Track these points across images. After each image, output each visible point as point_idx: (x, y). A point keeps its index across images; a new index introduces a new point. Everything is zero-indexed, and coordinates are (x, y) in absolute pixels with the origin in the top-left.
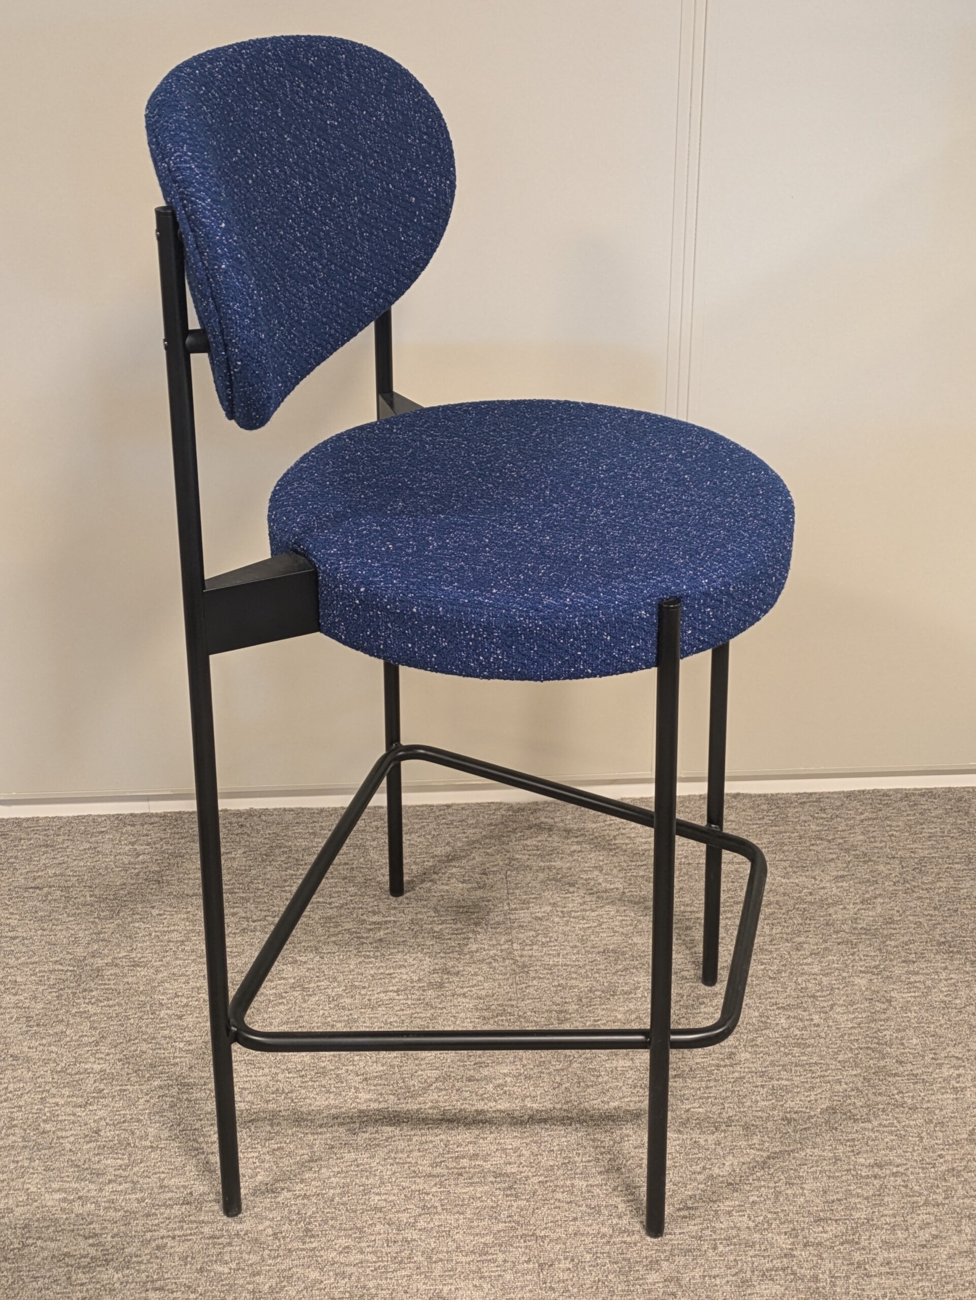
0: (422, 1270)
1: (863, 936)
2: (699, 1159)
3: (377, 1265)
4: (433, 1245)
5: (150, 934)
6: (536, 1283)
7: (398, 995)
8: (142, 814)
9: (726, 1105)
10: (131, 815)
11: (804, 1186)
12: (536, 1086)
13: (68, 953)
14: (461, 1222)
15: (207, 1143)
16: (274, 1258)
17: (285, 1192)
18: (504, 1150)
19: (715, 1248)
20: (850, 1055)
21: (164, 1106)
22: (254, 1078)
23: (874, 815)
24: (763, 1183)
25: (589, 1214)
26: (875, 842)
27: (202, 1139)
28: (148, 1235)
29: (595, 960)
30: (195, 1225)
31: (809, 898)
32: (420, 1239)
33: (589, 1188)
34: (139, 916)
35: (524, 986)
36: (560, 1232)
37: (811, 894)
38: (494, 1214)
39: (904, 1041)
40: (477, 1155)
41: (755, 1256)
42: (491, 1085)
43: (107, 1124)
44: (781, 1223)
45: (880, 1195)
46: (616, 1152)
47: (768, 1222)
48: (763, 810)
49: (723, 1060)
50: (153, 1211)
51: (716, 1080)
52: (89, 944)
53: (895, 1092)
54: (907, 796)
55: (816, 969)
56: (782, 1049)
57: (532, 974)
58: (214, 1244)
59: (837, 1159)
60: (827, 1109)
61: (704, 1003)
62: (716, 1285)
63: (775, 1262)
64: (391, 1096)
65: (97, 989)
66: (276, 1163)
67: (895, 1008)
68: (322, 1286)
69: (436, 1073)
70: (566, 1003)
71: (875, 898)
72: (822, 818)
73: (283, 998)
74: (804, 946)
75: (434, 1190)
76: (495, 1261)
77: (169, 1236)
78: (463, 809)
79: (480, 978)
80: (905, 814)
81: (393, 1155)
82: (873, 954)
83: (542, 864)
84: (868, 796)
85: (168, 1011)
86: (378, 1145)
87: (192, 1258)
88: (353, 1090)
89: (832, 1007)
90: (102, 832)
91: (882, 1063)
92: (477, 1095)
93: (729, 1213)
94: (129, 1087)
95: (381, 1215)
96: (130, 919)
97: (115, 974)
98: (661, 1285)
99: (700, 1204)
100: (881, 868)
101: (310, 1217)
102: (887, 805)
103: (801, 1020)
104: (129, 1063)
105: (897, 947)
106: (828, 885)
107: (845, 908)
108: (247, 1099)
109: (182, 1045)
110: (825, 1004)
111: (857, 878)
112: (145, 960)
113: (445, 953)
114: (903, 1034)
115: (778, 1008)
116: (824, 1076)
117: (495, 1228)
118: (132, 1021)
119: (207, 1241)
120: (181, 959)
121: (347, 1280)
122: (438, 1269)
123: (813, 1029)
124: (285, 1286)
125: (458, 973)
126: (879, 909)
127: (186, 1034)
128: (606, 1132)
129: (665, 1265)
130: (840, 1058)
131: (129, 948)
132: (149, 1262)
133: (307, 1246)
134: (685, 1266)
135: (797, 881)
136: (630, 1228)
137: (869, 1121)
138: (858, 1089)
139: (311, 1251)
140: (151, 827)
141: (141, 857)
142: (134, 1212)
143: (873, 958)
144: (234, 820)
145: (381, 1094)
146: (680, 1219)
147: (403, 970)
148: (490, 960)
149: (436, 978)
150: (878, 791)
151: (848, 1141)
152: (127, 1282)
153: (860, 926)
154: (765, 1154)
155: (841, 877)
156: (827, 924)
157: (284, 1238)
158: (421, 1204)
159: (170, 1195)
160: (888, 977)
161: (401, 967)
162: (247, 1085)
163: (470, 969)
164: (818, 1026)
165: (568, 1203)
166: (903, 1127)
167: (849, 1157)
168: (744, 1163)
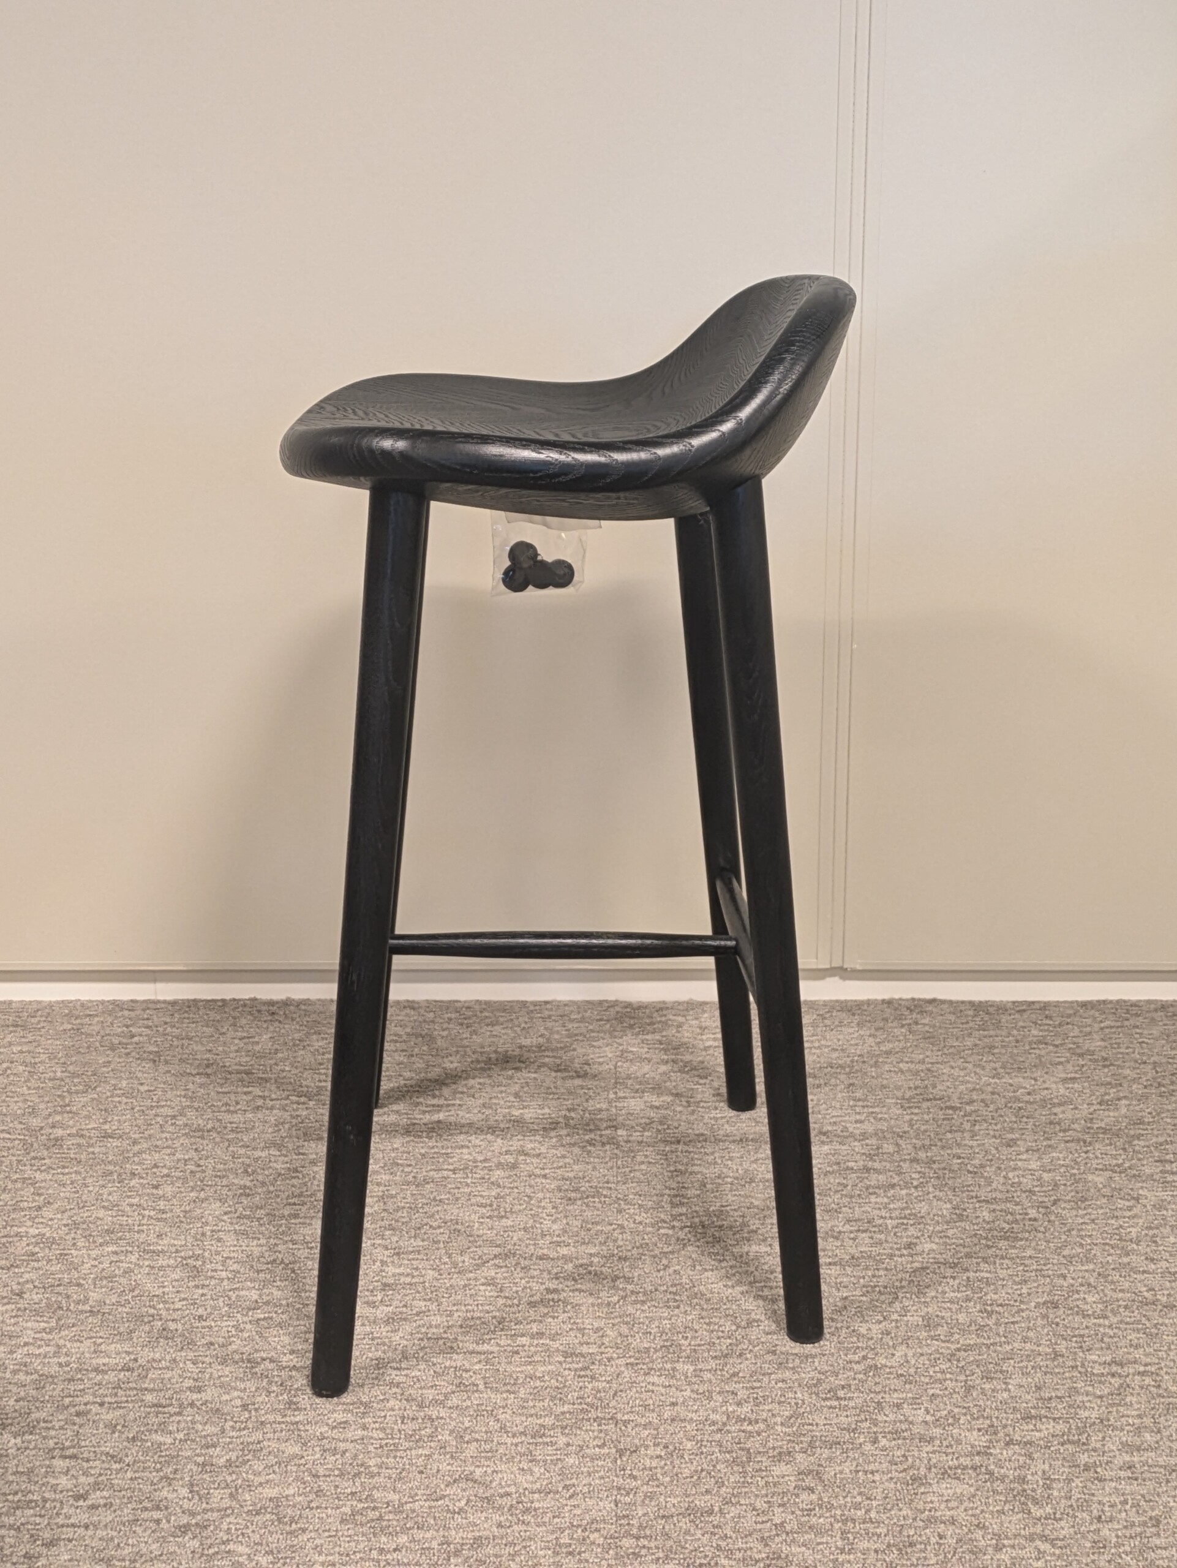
0: (448, 1449)
1: (1101, 1136)
2: (858, 1348)
3: (384, 1442)
4: (467, 1424)
5: (133, 1109)
6: (609, 1470)
7: (455, 1174)
8: (144, 1001)
9: (900, 1295)
10: (132, 1001)
11: (1008, 1380)
12: (632, 1267)
13: (21, 1123)
14: (509, 1402)
15: (168, 1310)
16: (240, 1430)
17: (267, 1363)
18: (579, 1329)
19: (875, 1441)
20: (1080, 1250)
21: (117, 1272)
22: (244, 1248)
23: (1119, 1024)
24: (948, 1376)
25: (695, 1400)
26: (1119, 1048)
27: (161, 1306)
28: (67, 1401)
29: (727, 1148)
30: (132, 1393)
31: (1027, 1098)
32: (450, 1418)
33: (698, 1373)
34: (122, 1092)
35: (627, 1170)
36: (652, 1417)
37: (1029, 1094)
38: (559, 1394)
39: (1158, 1239)
40: (543, 1334)
41: (934, 1452)
42: (571, 1265)
43: (35, 1287)
44: (974, 1419)
45: (1120, 1394)
46: (738, 1338)
47: (954, 1417)
48: (967, 1016)
49: (899, 1249)
50: (79, 1376)
51: (886, 1269)
52: (50, 1115)
53: (1145, 1289)
54: (1163, 1007)
55: (1034, 1165)
56: (984, 1242)
57: (639, 1159)
58: (158, 1413)
59: (1057, 1355)
60: (1044, 1303)
61: (875, 1193)
62: (874, 1481)
63: (962, 1460)
64: (429, 1271)
65: (50, 1158)
66: (258, 1333)
67: (1145, 1206)
68: (303, 1461)
69: (497, 1251)
70: (683, 1187)
71: (1119, 1099)
72: (1050, 1025)
73: (297, 1171)
74: (1018, 1143)
75: (477, 1367)
76: (552, 1444)
77: (95, 1403)
78: (565, 1005)
79: (567, 1160)
80: (1161, 1023)
81: (423, 1330)
82: (1114, 1153)
83: (666, 1057)
84: (1109, 1006)
85: (142, 1181)
86: (405, 1319)
87: (124, 1426)
88: (378, 1264)
89: (1055, 1203)
90: (90, 1015)
91: (1125, 1260)
92: (549, 1273)
93: (898, 1406)
94: (73, 1251)
95: (398, 1391)
96: (109, 1094)
97: (79, 1145)
98: (792, 1478)
99: (856, 1395)
100: (1127, 1072)
101: (297, 1389)
102: (1137, 1015)
103: (1011, 1214)
104: (78, 1229)
105: (1148, 1147)
106: (1054, 1086)
107: (1076, 1108)
108: (231, 1269)
109: (152, 1213)
110: (1046, 1200)
111: (1093, 1080)
112: (120, 1132)
113: (524, 1136)
114: (1155, 1231)
115: (979, 1202)
116: (1041, 1270)
117: (560, 1409)
118: (91, 1188)
119: (148, 1410)
120: (169, 1132)
121: (338, 1456)
122: (471, 1450)
123: (1027, 1223)
124: (249, 1460)
125: (539, 1155)
126: (1124, 1111)
127: (162, 1203)
128: (727, 1316)
129: (800, 1457)
130: (1066, 1252)
131: (101, 1121)
132: (61, 1428)
133: (288, 1419)
134: (830, 1459)
135: (1011, 1081)
136: (753, 1417)
137: (1106, 1317)
138: (1089, 1285)
139: (293, 1424)
140: (155, 1012)
141: (136, 1039)
142: (51, 1376)
143: (1115, 1157)
144: (264, 1008)
145: (417, 1269)
146: (825, 1409)
147: (465, 1151)
148: (584, 1144)
149: (511, 1159)
150: (1125, 1001)
151: (1073, 1337)
152: (26, 1449)
153: (1096, 1126)
154: (953, 1347)
155: (1071, 1079)
156: (1051, 1123)
157: (256, 1410)
158: (457, 1381)
159: (106, 1360)
160: (1134, 1176)
161: (462, 1147)
162: (232, 1255)
163: (555, 1152)
164: (1035, 1220)
165: (665, 1387)
166: (1155, 1325)
167: (1075, 1353)
168: (922, 1355)
